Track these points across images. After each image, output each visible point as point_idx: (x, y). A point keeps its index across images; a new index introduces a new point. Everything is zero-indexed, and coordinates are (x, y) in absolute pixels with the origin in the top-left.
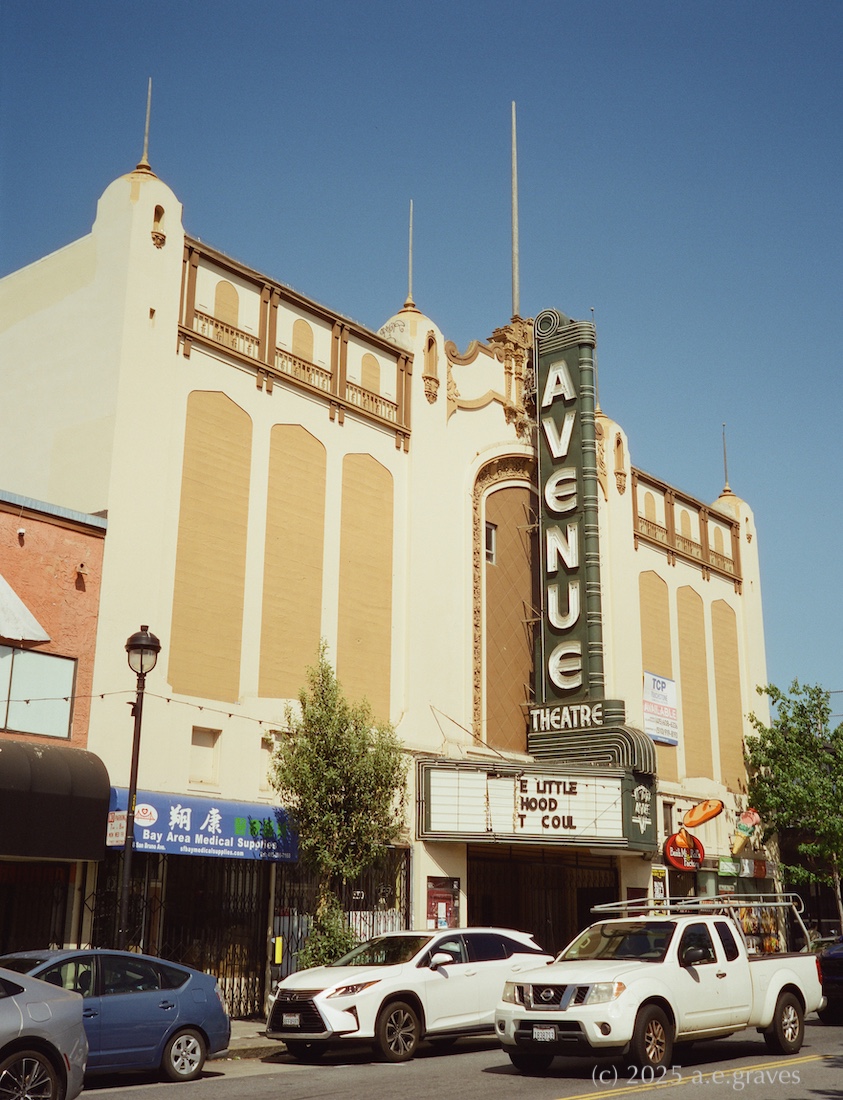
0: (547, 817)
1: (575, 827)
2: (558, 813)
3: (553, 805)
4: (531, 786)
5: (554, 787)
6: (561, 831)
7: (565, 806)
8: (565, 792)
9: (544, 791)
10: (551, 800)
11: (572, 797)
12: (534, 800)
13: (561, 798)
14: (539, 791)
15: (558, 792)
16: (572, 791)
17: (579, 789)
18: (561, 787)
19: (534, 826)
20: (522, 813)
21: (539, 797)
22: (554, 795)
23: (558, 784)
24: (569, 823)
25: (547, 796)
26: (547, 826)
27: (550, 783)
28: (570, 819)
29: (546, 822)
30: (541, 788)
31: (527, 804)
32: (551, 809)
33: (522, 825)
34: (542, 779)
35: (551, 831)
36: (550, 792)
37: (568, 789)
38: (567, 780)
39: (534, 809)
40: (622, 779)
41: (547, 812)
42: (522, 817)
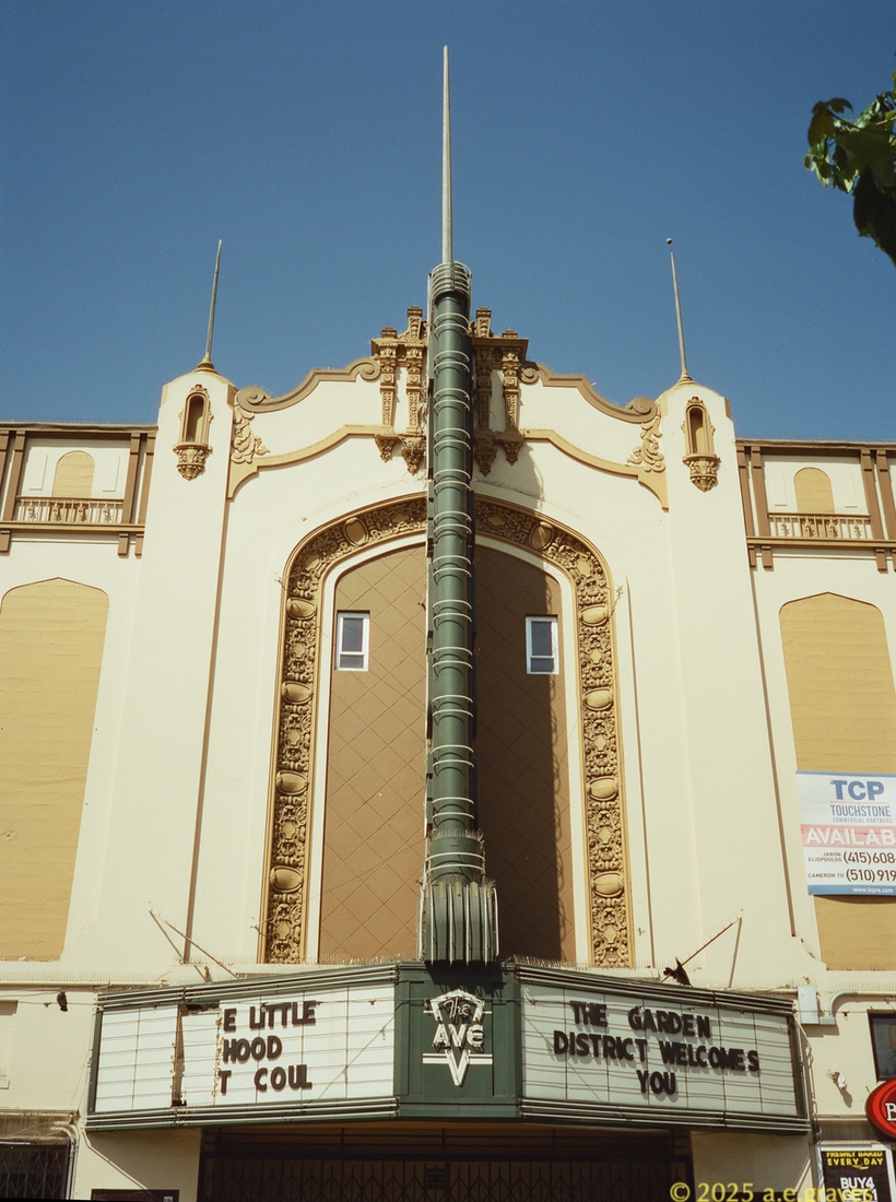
0: (262, 1072)
1: (309, 1086)
2: (283, 1062)
3: (275, 1047)
4: (242, 1019)
5: (278, 1015)
6: (289, 1095)
7: (295, 1044)
8: (296, 1022)
9: (261, 1026)
10: (273, 1039)
11: (308, 1029)
12: (243, 1042)
13: (288, 1034)
14: (253, 1026)
15: (284, 1023)
16: (308, 1019)
17: (319, 1012)
18: (290, 1013)
19: (243, 1092)
20: (224, 1067)
21: (250, 1036)
22: (278, 1031)
23: (285, 1007)
24: (300, 1078)
25: (265, 1033)
26: (262, 1088)
27: (272, 1009)
28: (302, 1069)
29: (265, 1080)
30: (257, 1020)
31: (233, 1051)
32: (273, 1056)
33: (224, 1090)
34: (256, 1003)
35: (271, 1096)
36: (271, 1024)
37: (300, 1016)
38: (299, 999)
39: (244, 1059)
40: (396, 982)
41: (266, 1063)
42: (225, 1075)
